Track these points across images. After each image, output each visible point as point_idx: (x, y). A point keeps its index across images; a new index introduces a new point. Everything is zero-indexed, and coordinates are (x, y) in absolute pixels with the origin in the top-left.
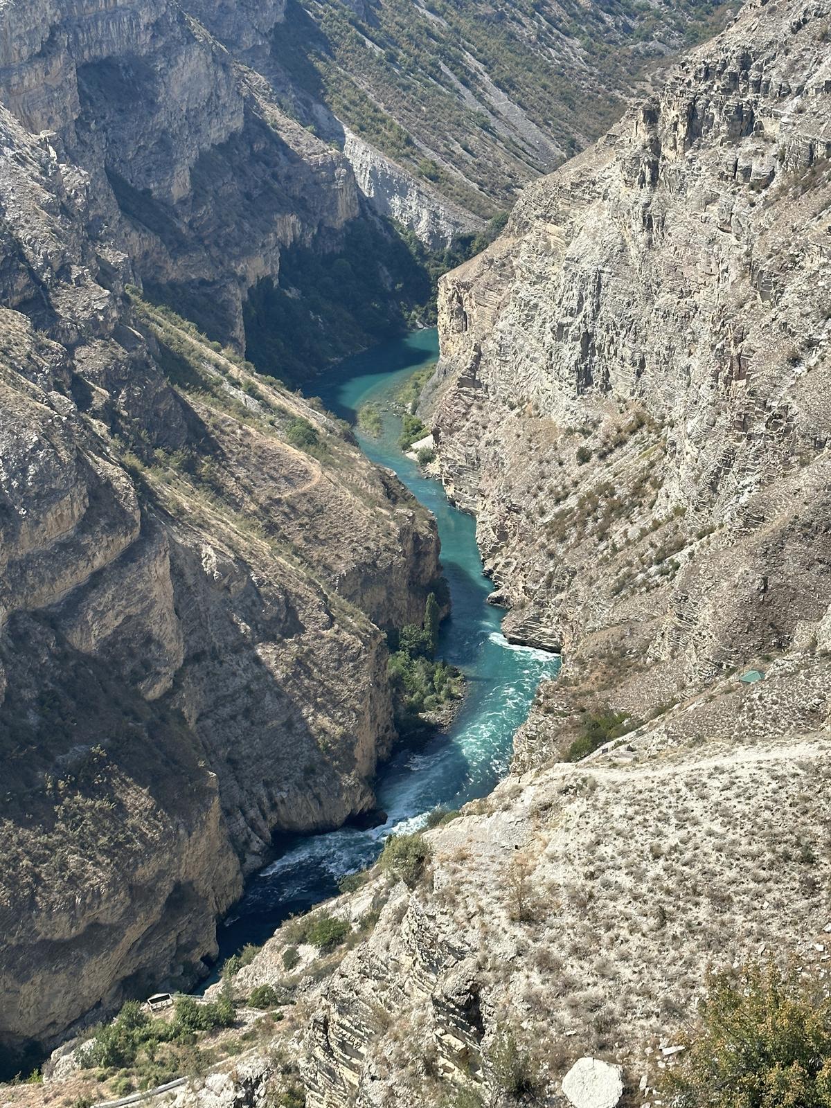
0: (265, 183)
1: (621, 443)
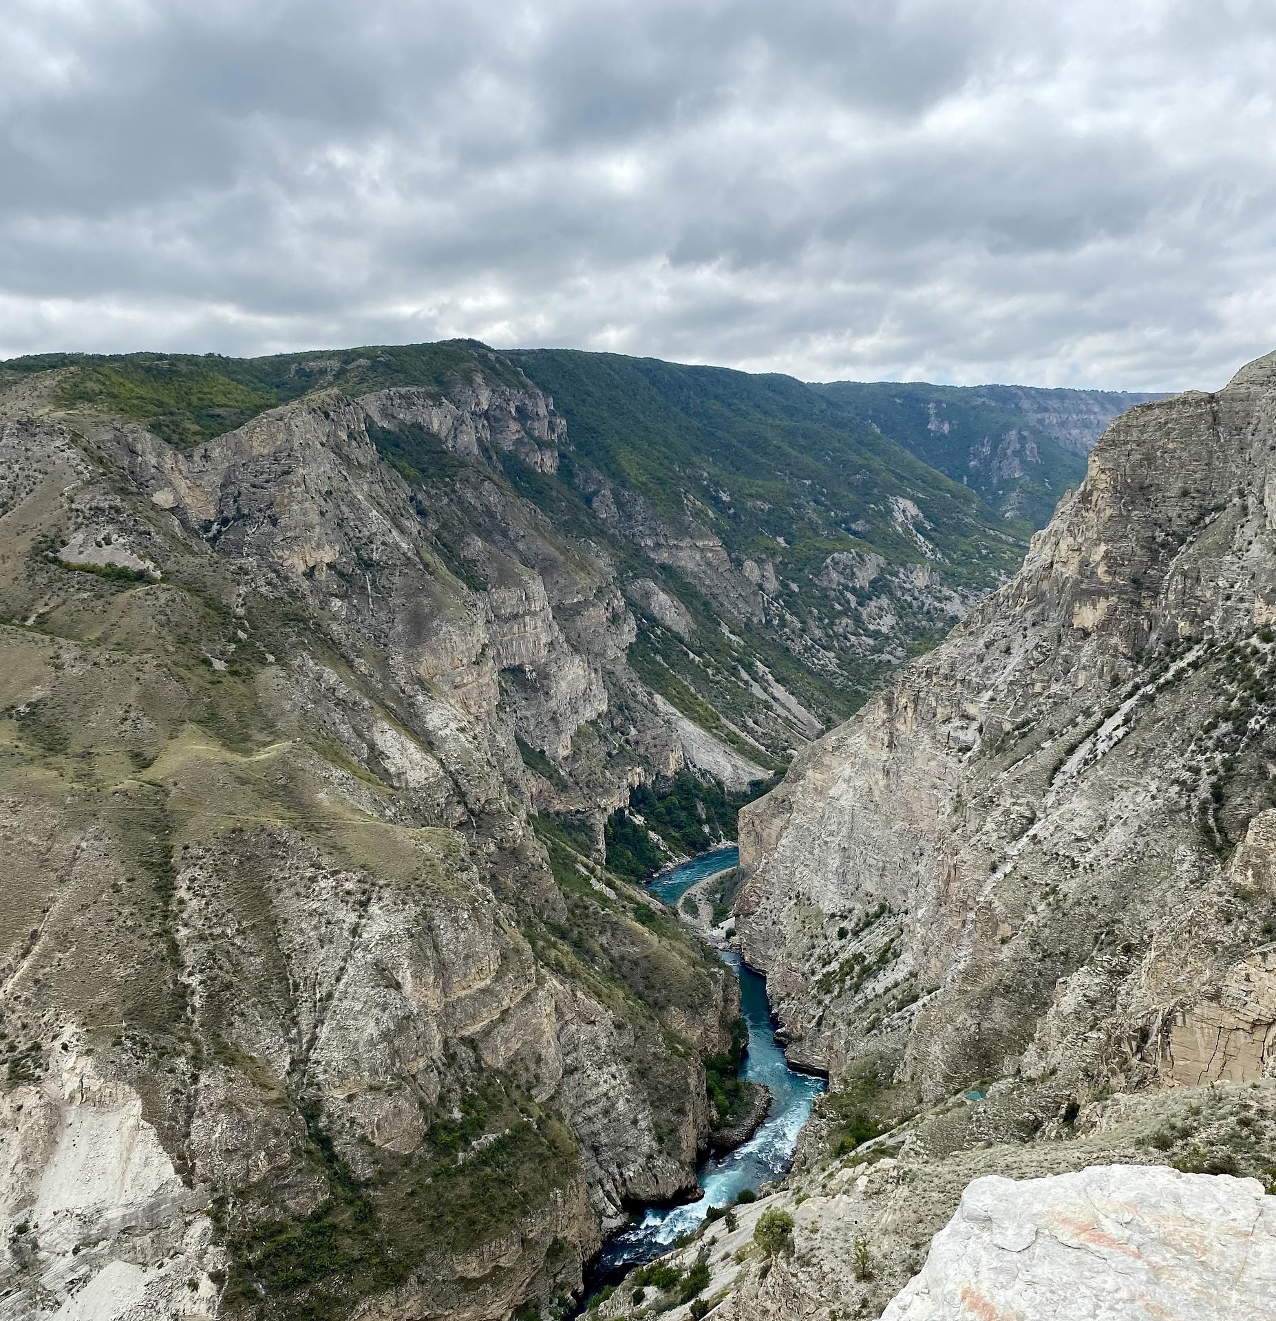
0: (621, 745)
1: (868, 924)
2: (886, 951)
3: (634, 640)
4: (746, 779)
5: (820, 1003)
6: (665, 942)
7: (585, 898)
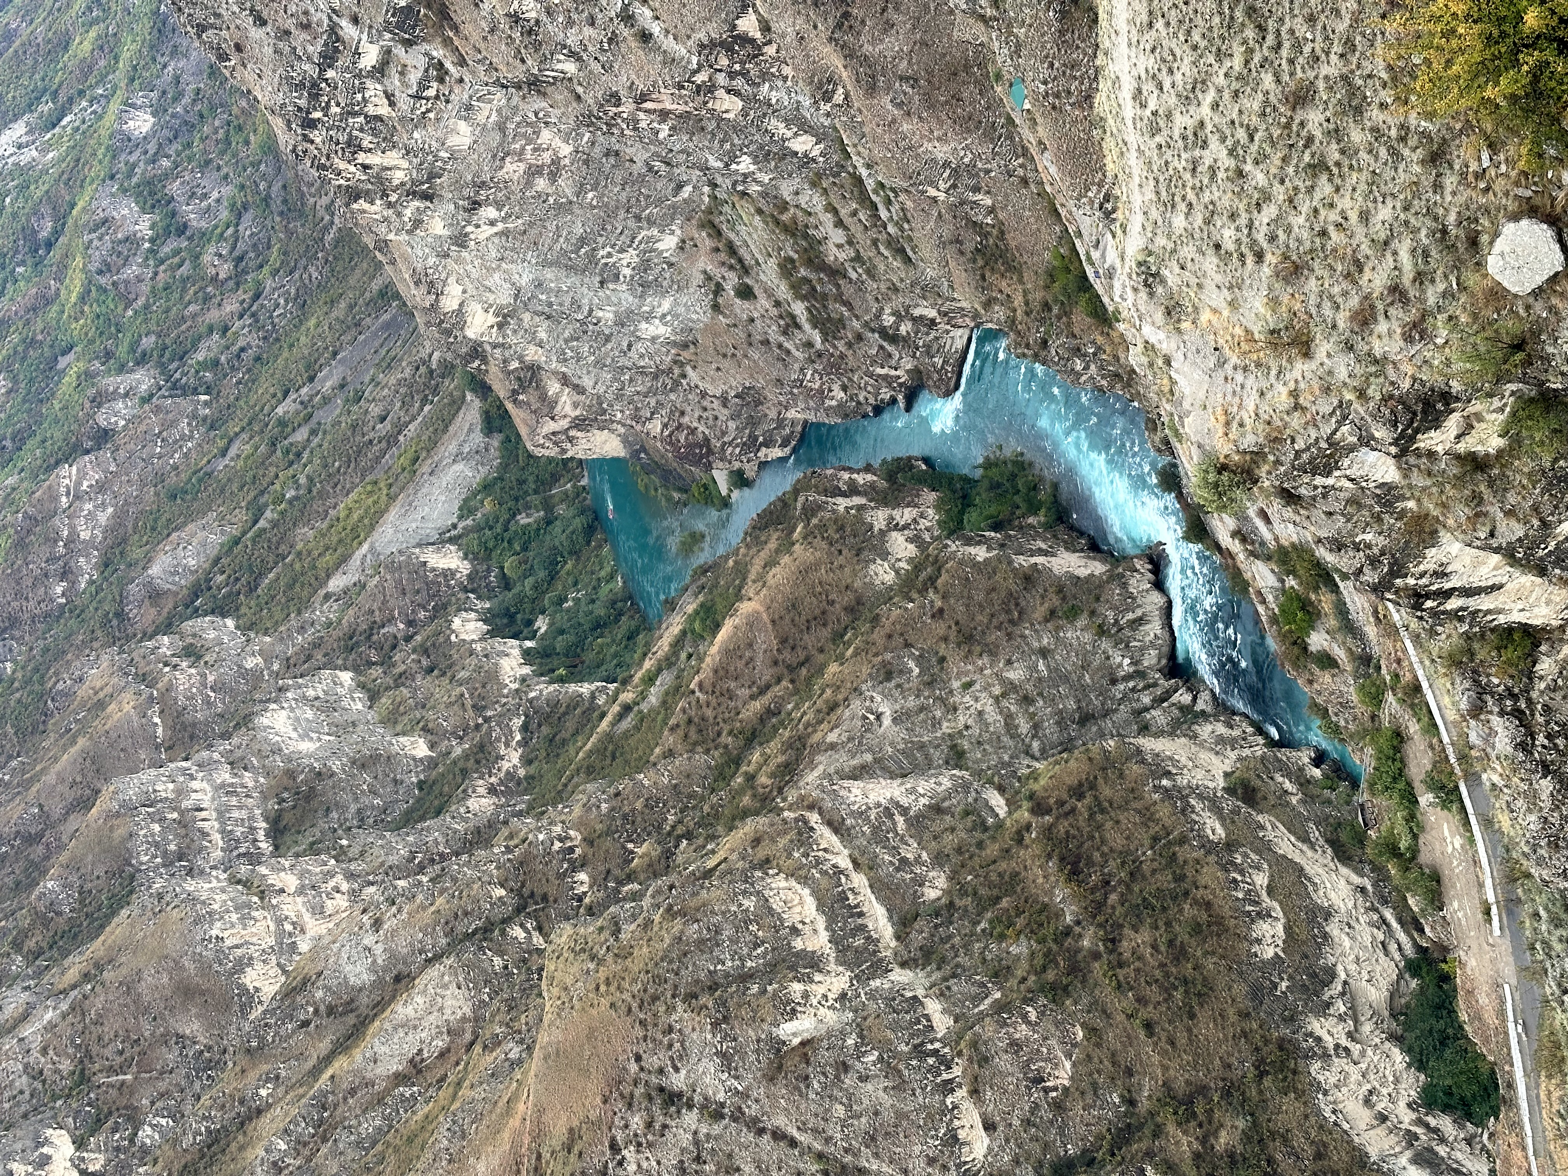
0: (414, 651)
1: (732, 250)
2: (777, 222)
3: (230, 623)
4: (478, 438)
5: (859, 337)
6: (750, 590)
7: (672, 722)
